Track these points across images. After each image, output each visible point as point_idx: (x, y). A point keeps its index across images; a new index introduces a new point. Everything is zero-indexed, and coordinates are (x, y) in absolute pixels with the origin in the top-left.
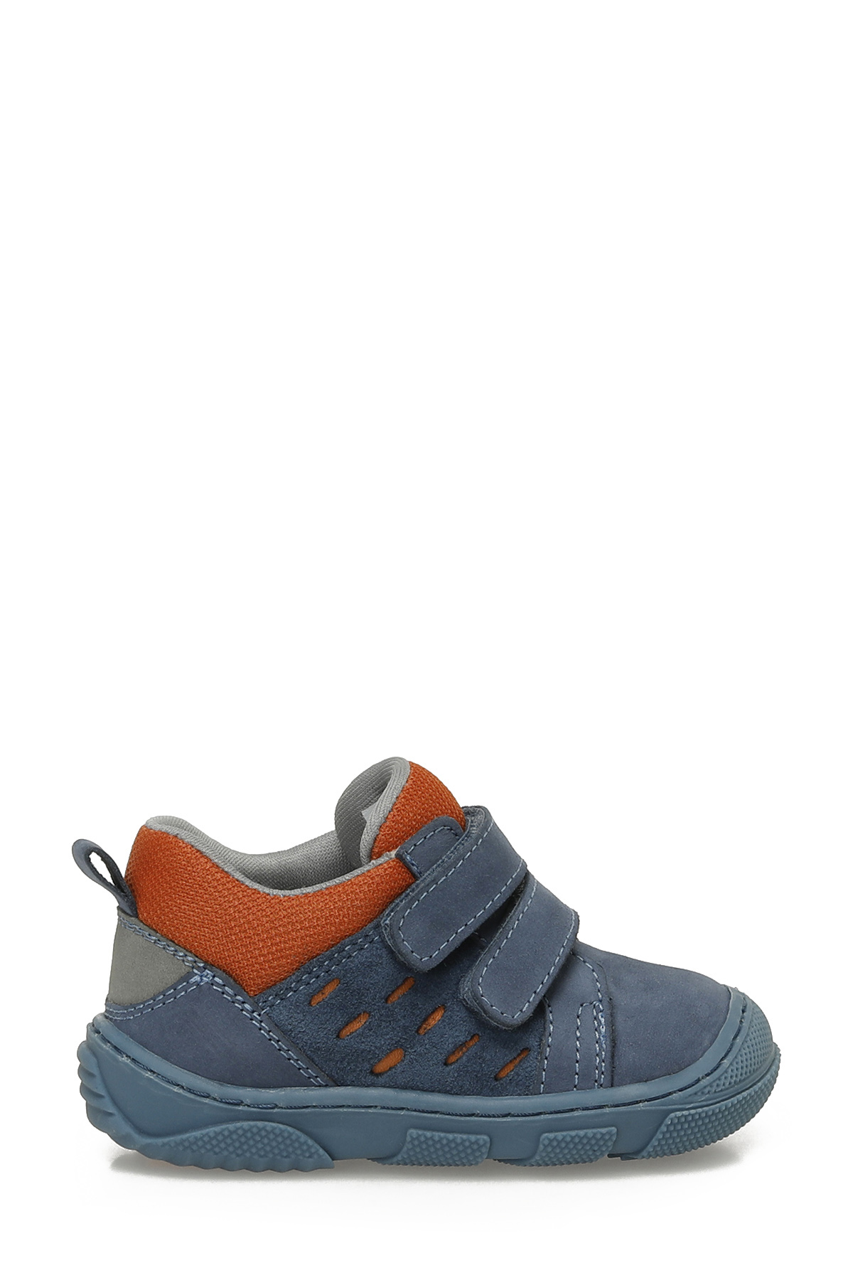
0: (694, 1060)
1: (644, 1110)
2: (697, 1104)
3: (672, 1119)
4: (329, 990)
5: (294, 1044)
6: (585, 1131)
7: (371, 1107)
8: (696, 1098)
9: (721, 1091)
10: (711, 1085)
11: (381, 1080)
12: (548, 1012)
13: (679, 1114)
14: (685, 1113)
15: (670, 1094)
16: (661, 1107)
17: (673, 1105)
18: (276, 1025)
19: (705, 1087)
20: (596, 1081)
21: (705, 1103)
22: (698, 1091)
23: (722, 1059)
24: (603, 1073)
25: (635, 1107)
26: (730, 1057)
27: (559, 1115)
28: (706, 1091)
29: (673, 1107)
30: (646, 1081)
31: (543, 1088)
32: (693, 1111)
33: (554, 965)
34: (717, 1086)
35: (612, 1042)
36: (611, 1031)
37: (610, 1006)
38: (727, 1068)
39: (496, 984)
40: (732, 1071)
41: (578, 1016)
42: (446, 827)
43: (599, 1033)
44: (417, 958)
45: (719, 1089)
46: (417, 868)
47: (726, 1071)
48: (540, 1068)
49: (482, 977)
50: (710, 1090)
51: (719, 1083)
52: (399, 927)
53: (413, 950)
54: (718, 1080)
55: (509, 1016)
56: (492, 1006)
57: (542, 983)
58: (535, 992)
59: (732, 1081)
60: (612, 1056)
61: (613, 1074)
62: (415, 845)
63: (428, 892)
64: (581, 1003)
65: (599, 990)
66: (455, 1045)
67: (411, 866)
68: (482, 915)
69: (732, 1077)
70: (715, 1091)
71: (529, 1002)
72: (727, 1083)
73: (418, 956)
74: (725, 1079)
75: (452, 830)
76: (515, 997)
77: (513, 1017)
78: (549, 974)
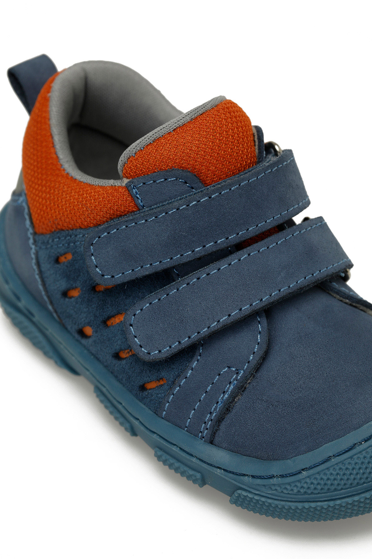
0: (284, 457)
2: (263, 494)
8: (263, 489)
10: (279, 485)
12: (195, 358)
13: (244, 493)
14: (250, 496)
15: (244, 475)
16: (233, 482)
17: (242, 484)
19: (274, 485)
20: (201, 433)
21: (270, 496)
22: (267, 485)
23: (303, 470)
24: (207, 429)
25: (213, 469)
26: (311, 472)
28: (273, 488)
29: (242, 486)
31: (165, 415)
33: (209, 327)
34: (286, 488)
35: (228, 408)
36: (230, 401)
37: (245, 379)
38: (303, 479)
39: (150, 321)
40: (306, 482)
41: (219, 375)
42: (180, 179)
43: (224, 396)
44: (99, 273)
45: (285, 491)
46: (141, 202)
47: (299, 481)
48: (166, 399)
49: (141, 310)
50: (278, 488)
51: (288, 487)
52: (92, 244)
53: (98, 266)
54: (289, 484)
55: (145, 351)
56: (136, 337)
57: (189, 337)
58: (180, 342)
59: (302, 491)
60: (219, 421)
61: (215, 433)
62: (144, 184)
63: (127, 226)
64: (229, 365)
65: (249, 362)
66: (121, 348)
67: (136, 198)
68: (167, 262)
69: (302, 487)
70: (282, 492)
71: (170, 347)
72: (295, 490)
73: (100, 272)
74: (296, 486)
75: (187, 183)
76: (161, 338)
77: (149, 354)
78: (198, 333)
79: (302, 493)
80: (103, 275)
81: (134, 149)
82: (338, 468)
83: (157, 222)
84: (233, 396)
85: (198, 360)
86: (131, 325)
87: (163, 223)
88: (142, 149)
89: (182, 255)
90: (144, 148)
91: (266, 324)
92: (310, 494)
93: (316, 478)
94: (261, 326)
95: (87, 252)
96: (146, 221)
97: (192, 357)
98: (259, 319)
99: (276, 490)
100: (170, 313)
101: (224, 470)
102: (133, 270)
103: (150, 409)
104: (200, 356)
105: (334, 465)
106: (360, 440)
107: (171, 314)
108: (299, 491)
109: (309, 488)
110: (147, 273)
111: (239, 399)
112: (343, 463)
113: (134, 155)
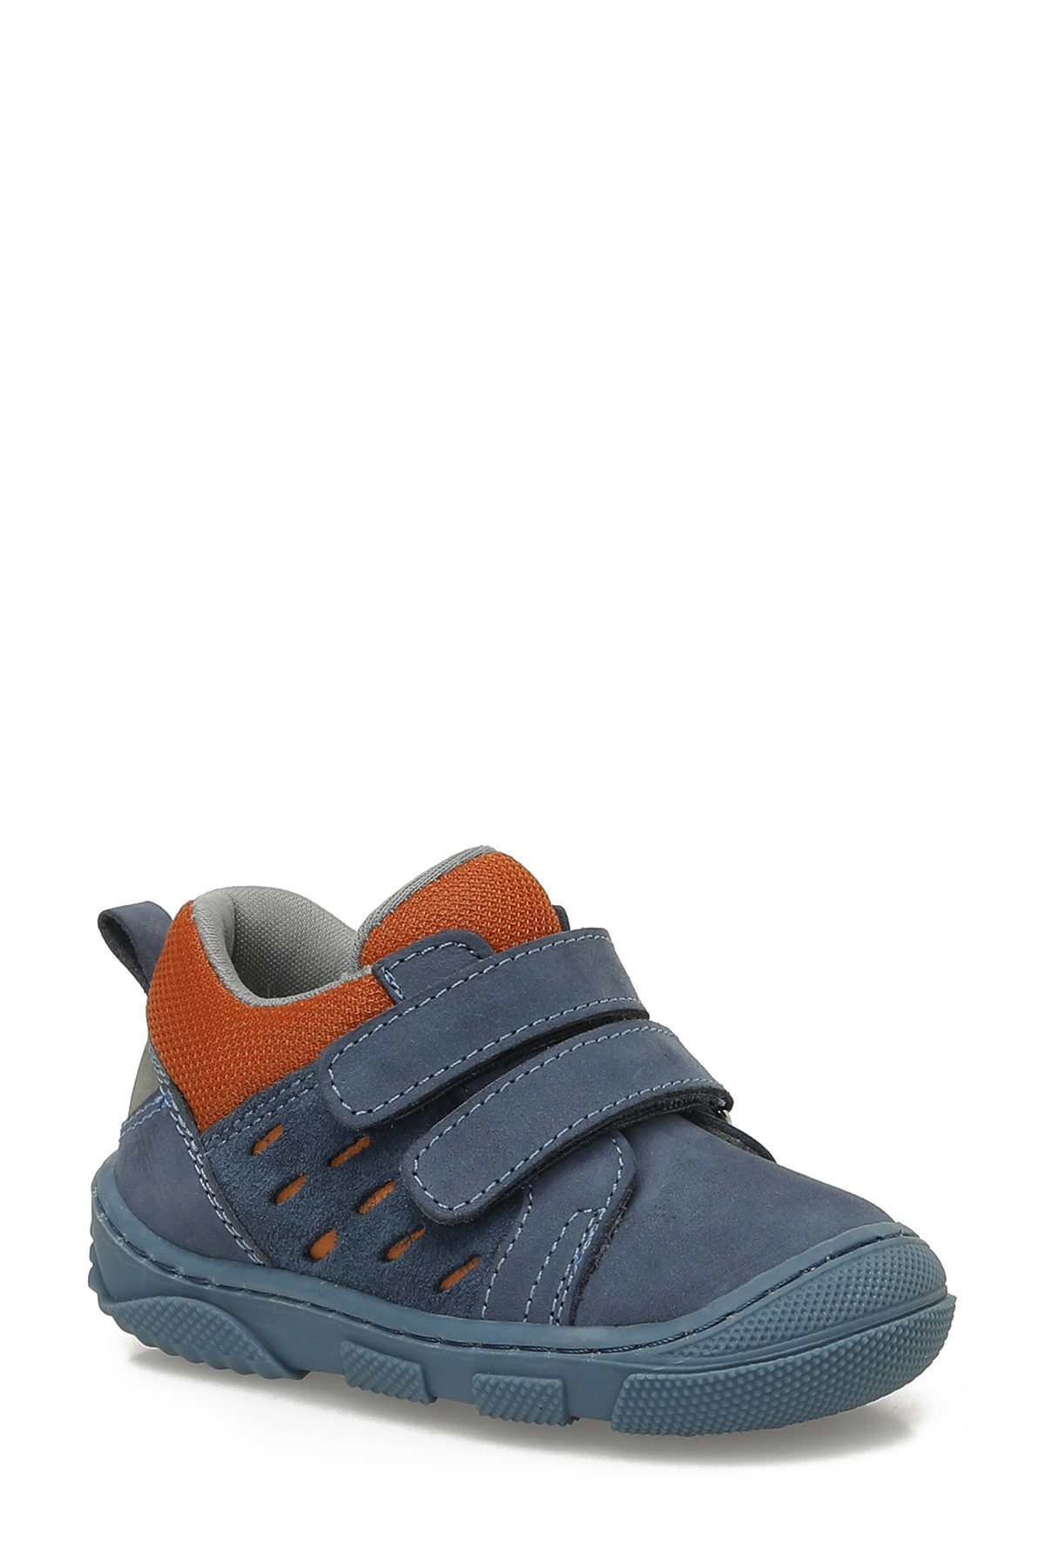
1: (595, 1364)
2: (671, 1368)
3: (632, 1383)
4: (274, 1136)
5: (227, 1202)
6: (522, 1378)
7: (299, 1302)
8: (670, 1358)
9: (712, 1355)
10: (697, 1345)
11: (316, 1267)
12: (523, 1209)
13: (641, 1376)
14: (651, 1376)
15: (637, 1347)
16: (620, 1364)
17: (635, 1363)
18: (213, 1173)
19: (686, 1346)
20: (552, 1314)
21: (683, 1368)
22: (676, 1350)
24: (562, 1304)
25: (584, 1357)
27: (493, 1352)
28: (686, 1351)
29: (636, 1366)
30: (616, 1326)
31: (486, 1311)
32: (661, 1377)
33: (541, 1149)
34: (707, 1347)
35: (591, 1265)
36: (594, 1250)
37: (611, 1217)
38: (731, 1326)
39: (444, 1161)
40: (737, 1331)
41: (567, 1224)
42: (458, 944)
43: (580, 1250)
44: (347, 1110)
45: (707, 1352)
46: (400, 993)
47: (726, 1330)
48: (485, 1283)
49: (428, 1148)
50: (695, 1350)
51: (712, 1344)
52: (331, 1064)
53: (344, 1098)
54: (711, 1338)
55: (445, 1207)
56: (425, 1189)
57: (512, 1170)
58: (498, 1181)
59: (733, 1345)
60: (581, 1284)
61: (576, 1307)
62: (402, 961)
63: (385, 1024)
64: (580, 1208)
65: (612, 1194)
66: (393, 1235)
67: (391, 988)
68: (457, 1066)
69: (732, 1339)
70: (701, 1355)
71: (483, 1192)
72: (722, 1346)
73: (349, 1108)
74: (722, 1339)
75: (469, 949)
76: (466, 1183)
77: (451, 1209)
78: (526, 1160)
79: (733, 1349)
80: (354, 1113)
81: (379, 913)
82: (782, 1303)
83: (435, 1005)
84: (598, 1244)
85: (529, 1212)
86: (415, 1174)
87: (445, 1005)
88: (392, 911)
89: (481, 1050)
90: (394, 910)
91: (628, 1144)
92: (744, 1350)
93: (751, 1323)
94: (620, 1147)
95: (323, 1079)
96: (417, 1007)
97: (518, 1210)
98: (614, 1141)
99: (691, 1354)
100: (475, 1141)
101: (602, 1351)
102: (402, 1094)
103: (457, 1316)
104: (531, 1204)
105: (775, 1300)
106: (807, 1266)
107: (477, 1142)
108: (727, 1347)
109: (742, 1339)
110: (427, 1091)
111: (606, 1249)
112: (788, 1297)
113: (379, 924)
